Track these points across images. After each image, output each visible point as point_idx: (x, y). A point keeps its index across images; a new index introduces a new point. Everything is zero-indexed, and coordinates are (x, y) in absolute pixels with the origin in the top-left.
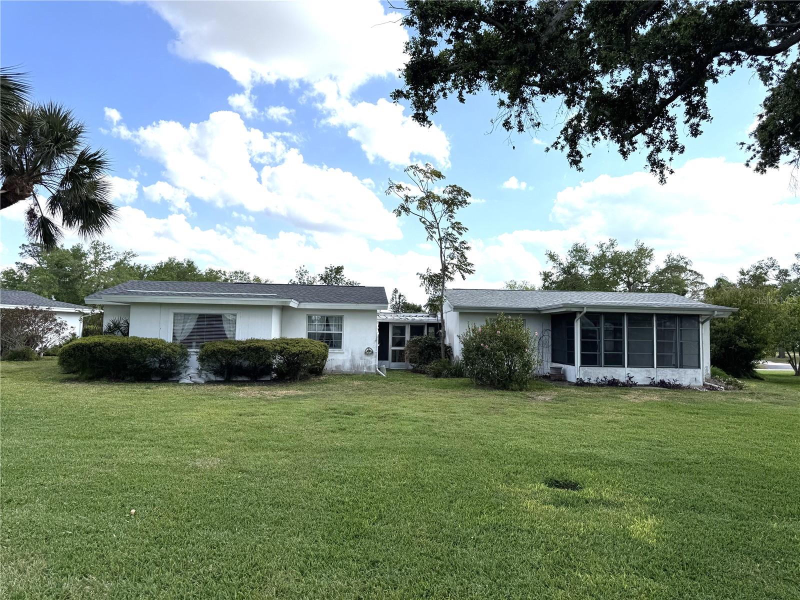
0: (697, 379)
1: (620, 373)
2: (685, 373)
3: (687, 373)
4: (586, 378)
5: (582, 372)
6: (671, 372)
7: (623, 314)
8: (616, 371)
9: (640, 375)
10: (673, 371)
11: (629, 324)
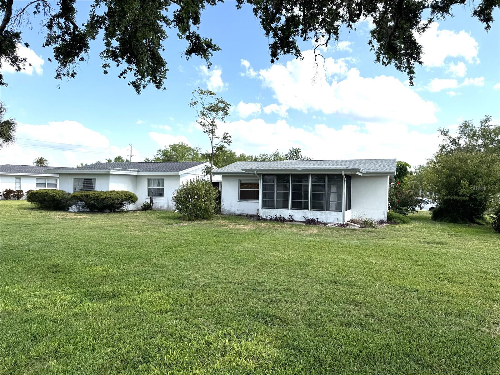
0: (339, 219)
1: (285, 213)
2: (330, 214)
3: (332, 214)
4: (265, 215)
5: (262, 212)
6: (320, 214)
7: (289, 175)
8: (283, 212)
9: (299, 215)
10: (321, 213)
11: (293, 181)
